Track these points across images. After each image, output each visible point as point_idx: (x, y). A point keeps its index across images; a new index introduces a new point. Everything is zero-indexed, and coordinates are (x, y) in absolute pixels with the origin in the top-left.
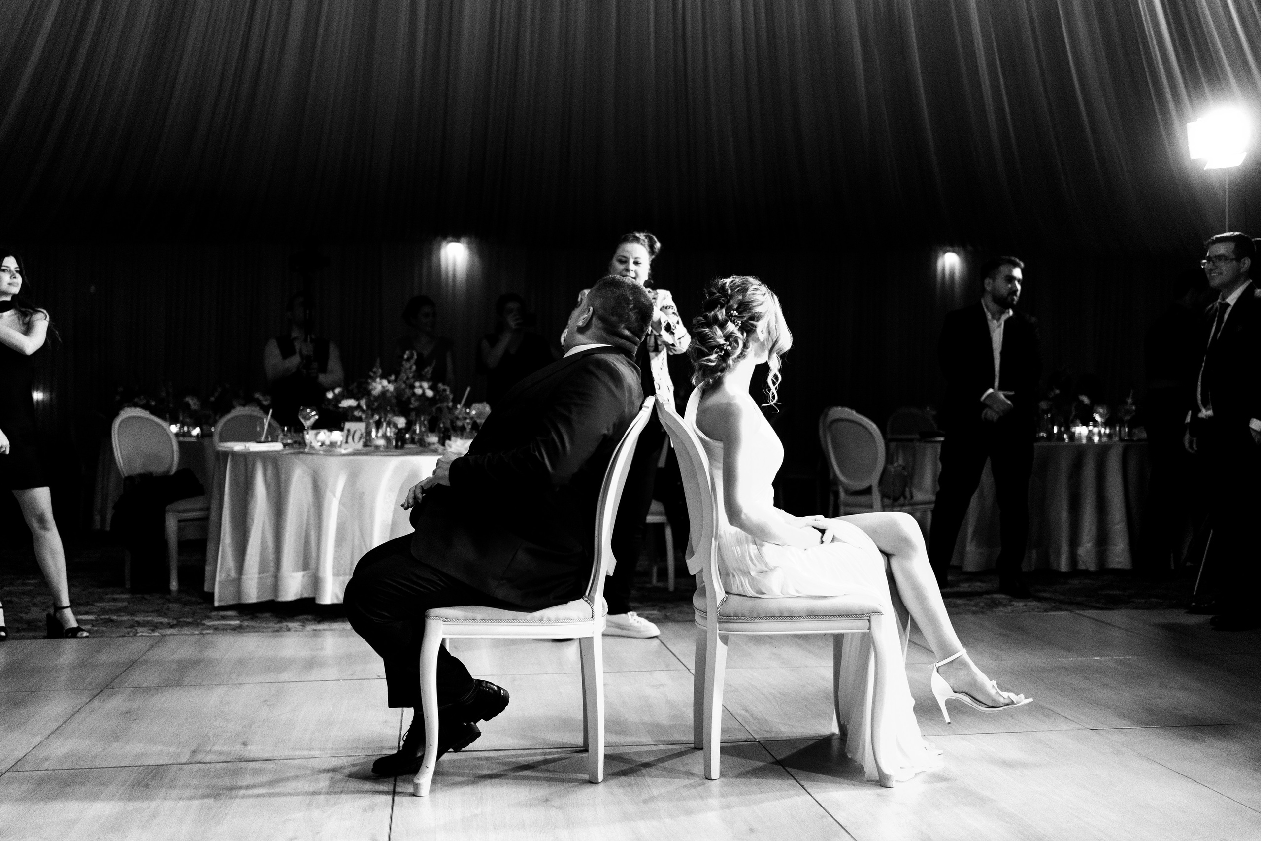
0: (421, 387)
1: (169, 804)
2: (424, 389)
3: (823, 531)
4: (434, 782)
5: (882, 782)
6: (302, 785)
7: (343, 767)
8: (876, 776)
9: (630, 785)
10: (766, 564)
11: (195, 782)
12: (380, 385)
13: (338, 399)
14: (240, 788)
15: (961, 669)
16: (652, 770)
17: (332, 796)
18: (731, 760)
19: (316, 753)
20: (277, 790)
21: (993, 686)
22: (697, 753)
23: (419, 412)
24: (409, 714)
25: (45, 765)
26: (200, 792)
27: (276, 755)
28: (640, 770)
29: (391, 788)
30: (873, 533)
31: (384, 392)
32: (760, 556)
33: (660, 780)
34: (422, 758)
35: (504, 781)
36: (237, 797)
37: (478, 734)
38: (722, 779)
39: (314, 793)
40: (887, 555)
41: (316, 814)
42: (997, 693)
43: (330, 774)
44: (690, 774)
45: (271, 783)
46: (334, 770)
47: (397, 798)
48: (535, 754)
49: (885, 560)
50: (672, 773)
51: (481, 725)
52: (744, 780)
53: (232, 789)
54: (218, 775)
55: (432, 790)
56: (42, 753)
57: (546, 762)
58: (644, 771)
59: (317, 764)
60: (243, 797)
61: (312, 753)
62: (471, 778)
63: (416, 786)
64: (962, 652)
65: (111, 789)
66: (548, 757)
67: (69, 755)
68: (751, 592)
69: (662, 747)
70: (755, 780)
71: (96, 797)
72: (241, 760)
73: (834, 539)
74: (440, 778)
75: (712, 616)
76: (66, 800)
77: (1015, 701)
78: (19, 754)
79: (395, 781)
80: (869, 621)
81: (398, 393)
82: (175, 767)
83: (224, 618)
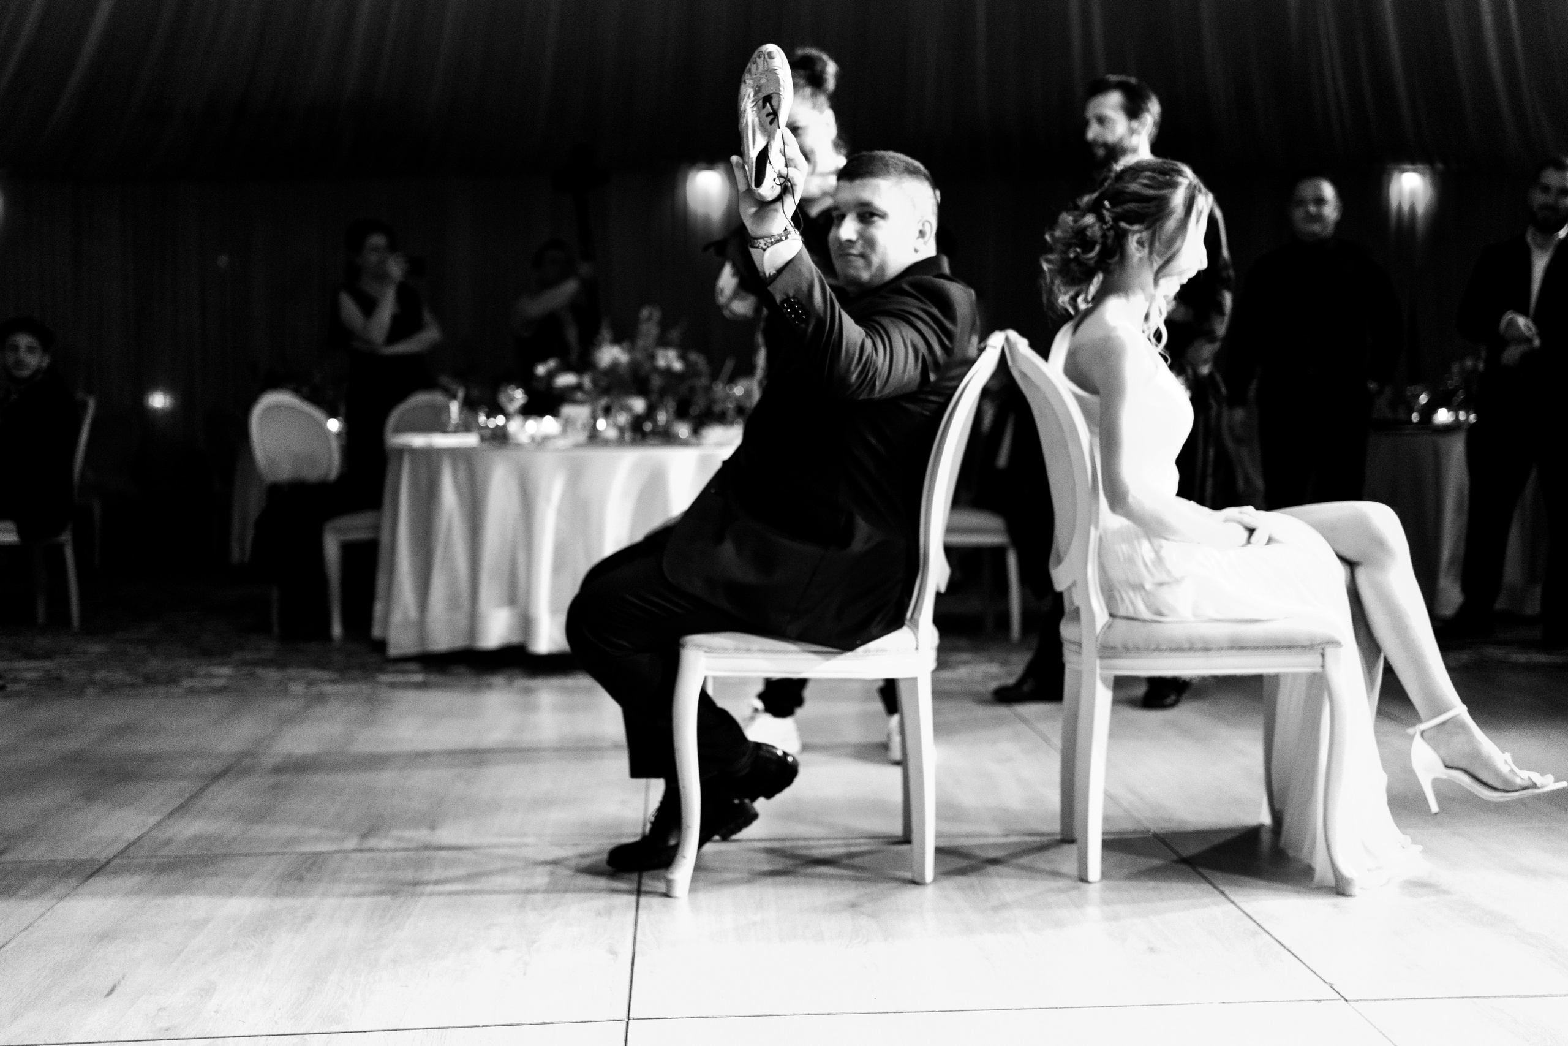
0: (666, 358)
1: (330, 902)
2: (669, 359)
3: (1251, 531)
4: (694, 879)
5: (1339, 888)
6: (511, 881)
7: (567, 859)
8: (1330, 880)
9: (971, 887)
10: (1169, 573)
11: (365, 875)
12: (610, 354)
13: (551, 375)
14: (427, 883)
15: (1457, 734)
16: (1000, 869)
17: (552, 896)
18: (1116, 857)
19: (531, 840)
20: (477, 886)
21: (1506, 762)
22: (1066, 848)
23: (663, 392)
24: (657, 787)
25: (165, 852)
26: (372, 887)
27: (475, 841)
28: (984, 868)
29: (634, 886)
30: (1328, 531)
31: (615, 366)
32: (1159, 559)
33: (1013, 882)
34: (676, 848)
35: (792, 879)
36: (422, 894)
37: (755, 816)
38: (1105, 882)
39: (528, 891)
40: (1351, 565)
41: (531, 917)
42: (1512, 771)
43: (548, 868)
44: (1056, 874)
45: (470, 877)
46: (555, 862)
47: (643, 900)
48: (835, 846)
49: (1346, 571)
50: (1031, 871)
51: (760, 804)
52: (1135, 883)
53: (415, 884)
54: (395, 866)
55: (692, 890)
56: (161, 835)
57: (850, 855)
58: (991, 869)
59: (531, 853)
60: (431, 894)
61: (525, 840)
62: (747, 875)
63: (669, 883)
64: (1460, 710)
65: (252, 882)
66: (853, 849)
67: (195, 839)
68: (1145, 614)
69: (1014, 839)
70: (1151, 884)
71: (233, 892)
72: (427, 847)
73: (1270, 541)
74: (702, 875)
75: (1089, 648)
76: (193, 894)
77: (1539, 784)
78: (132, 835)
79: (640, 878)
80: (1323, 655)
81: (634, 367)
82: (338, 856)
83: (404, 672)
